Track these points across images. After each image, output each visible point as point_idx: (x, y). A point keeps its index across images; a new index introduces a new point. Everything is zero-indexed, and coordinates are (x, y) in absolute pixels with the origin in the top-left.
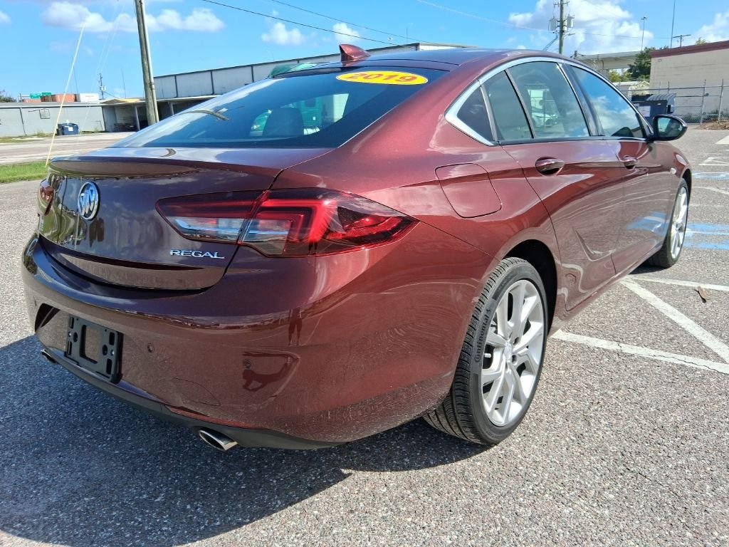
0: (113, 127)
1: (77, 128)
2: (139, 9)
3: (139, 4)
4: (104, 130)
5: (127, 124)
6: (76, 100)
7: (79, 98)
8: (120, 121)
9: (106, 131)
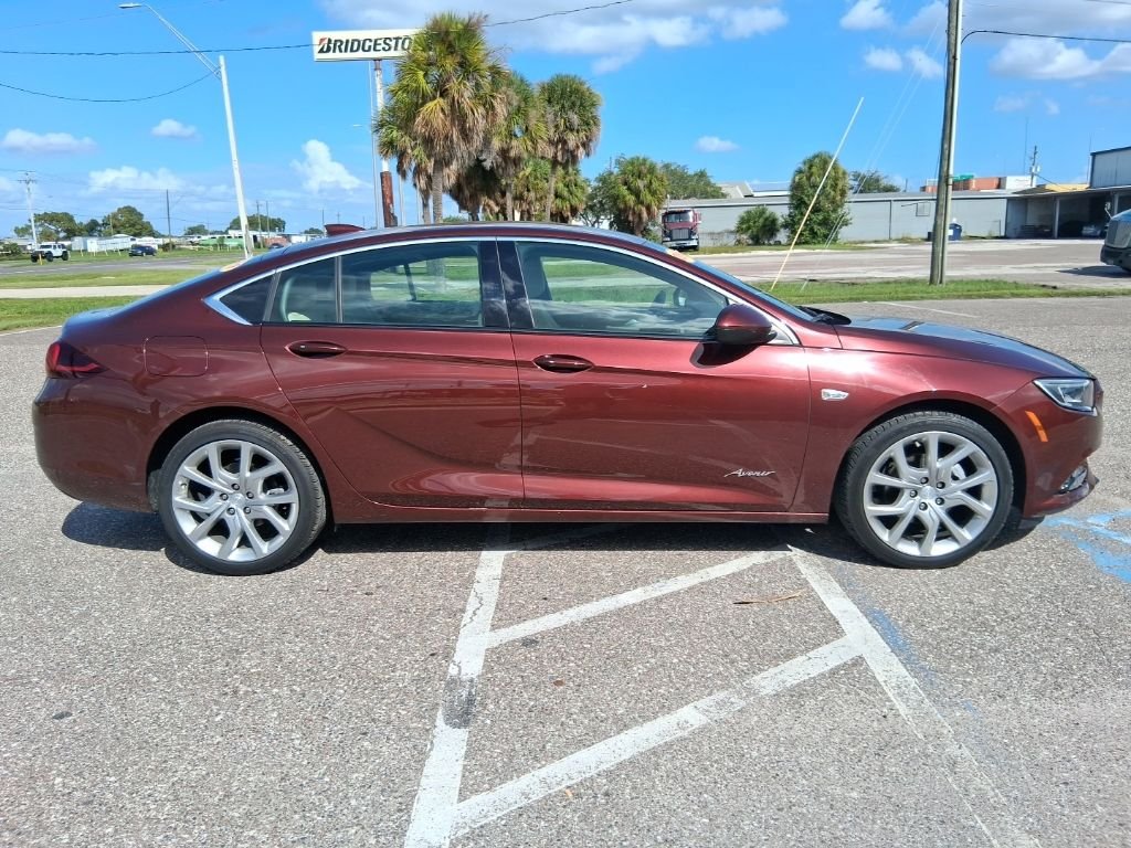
0: (1019, 230)
1: (960, 230)
2: (952, 67)
3: (952, 60)
4: (1003, 234)
5: (1041, 227)
6: (999, 187)
7: (1005, 184)
8: (1032, 220)
9: (1005, 237)
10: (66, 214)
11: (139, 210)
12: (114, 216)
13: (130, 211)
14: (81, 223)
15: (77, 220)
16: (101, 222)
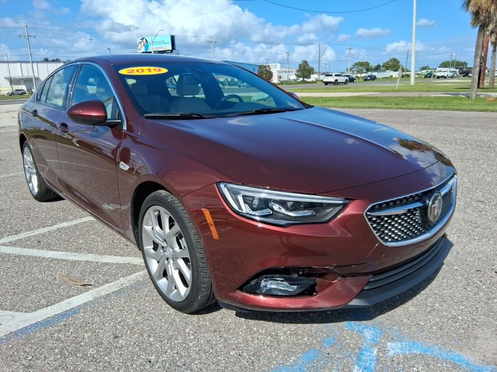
10: (367, 62)
11: (398, 60)
12: (388, 63)
13: (395, 60)
14: (372, 66)
15: (371, 65)
16: (381, 65)
